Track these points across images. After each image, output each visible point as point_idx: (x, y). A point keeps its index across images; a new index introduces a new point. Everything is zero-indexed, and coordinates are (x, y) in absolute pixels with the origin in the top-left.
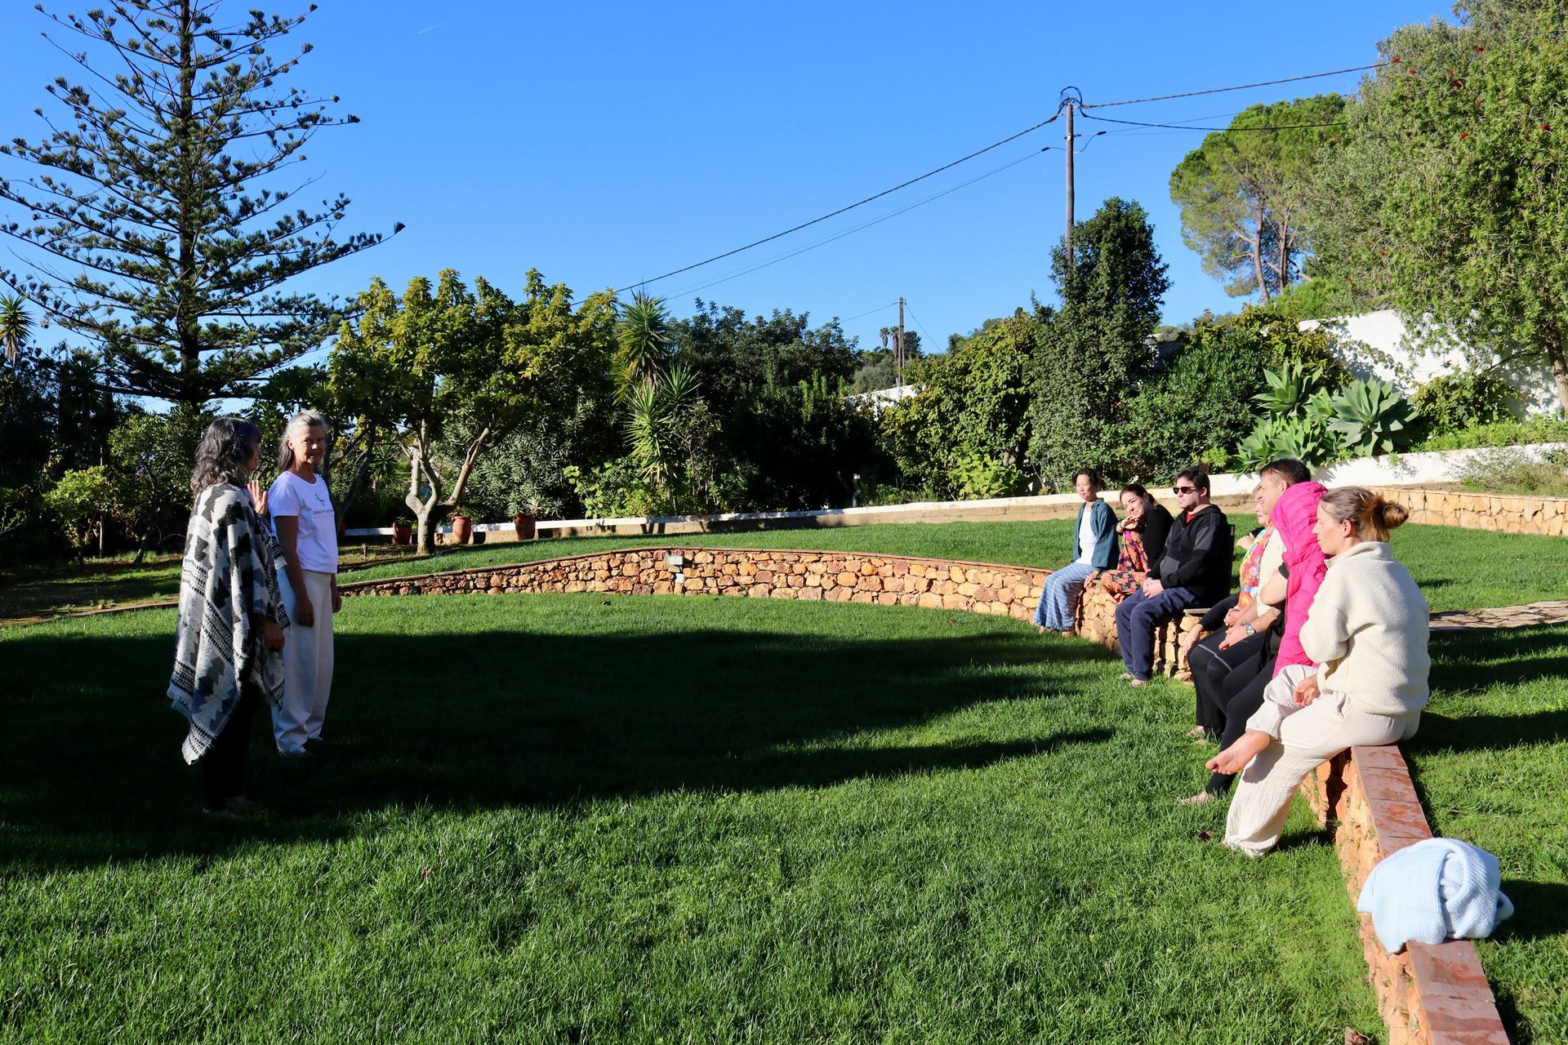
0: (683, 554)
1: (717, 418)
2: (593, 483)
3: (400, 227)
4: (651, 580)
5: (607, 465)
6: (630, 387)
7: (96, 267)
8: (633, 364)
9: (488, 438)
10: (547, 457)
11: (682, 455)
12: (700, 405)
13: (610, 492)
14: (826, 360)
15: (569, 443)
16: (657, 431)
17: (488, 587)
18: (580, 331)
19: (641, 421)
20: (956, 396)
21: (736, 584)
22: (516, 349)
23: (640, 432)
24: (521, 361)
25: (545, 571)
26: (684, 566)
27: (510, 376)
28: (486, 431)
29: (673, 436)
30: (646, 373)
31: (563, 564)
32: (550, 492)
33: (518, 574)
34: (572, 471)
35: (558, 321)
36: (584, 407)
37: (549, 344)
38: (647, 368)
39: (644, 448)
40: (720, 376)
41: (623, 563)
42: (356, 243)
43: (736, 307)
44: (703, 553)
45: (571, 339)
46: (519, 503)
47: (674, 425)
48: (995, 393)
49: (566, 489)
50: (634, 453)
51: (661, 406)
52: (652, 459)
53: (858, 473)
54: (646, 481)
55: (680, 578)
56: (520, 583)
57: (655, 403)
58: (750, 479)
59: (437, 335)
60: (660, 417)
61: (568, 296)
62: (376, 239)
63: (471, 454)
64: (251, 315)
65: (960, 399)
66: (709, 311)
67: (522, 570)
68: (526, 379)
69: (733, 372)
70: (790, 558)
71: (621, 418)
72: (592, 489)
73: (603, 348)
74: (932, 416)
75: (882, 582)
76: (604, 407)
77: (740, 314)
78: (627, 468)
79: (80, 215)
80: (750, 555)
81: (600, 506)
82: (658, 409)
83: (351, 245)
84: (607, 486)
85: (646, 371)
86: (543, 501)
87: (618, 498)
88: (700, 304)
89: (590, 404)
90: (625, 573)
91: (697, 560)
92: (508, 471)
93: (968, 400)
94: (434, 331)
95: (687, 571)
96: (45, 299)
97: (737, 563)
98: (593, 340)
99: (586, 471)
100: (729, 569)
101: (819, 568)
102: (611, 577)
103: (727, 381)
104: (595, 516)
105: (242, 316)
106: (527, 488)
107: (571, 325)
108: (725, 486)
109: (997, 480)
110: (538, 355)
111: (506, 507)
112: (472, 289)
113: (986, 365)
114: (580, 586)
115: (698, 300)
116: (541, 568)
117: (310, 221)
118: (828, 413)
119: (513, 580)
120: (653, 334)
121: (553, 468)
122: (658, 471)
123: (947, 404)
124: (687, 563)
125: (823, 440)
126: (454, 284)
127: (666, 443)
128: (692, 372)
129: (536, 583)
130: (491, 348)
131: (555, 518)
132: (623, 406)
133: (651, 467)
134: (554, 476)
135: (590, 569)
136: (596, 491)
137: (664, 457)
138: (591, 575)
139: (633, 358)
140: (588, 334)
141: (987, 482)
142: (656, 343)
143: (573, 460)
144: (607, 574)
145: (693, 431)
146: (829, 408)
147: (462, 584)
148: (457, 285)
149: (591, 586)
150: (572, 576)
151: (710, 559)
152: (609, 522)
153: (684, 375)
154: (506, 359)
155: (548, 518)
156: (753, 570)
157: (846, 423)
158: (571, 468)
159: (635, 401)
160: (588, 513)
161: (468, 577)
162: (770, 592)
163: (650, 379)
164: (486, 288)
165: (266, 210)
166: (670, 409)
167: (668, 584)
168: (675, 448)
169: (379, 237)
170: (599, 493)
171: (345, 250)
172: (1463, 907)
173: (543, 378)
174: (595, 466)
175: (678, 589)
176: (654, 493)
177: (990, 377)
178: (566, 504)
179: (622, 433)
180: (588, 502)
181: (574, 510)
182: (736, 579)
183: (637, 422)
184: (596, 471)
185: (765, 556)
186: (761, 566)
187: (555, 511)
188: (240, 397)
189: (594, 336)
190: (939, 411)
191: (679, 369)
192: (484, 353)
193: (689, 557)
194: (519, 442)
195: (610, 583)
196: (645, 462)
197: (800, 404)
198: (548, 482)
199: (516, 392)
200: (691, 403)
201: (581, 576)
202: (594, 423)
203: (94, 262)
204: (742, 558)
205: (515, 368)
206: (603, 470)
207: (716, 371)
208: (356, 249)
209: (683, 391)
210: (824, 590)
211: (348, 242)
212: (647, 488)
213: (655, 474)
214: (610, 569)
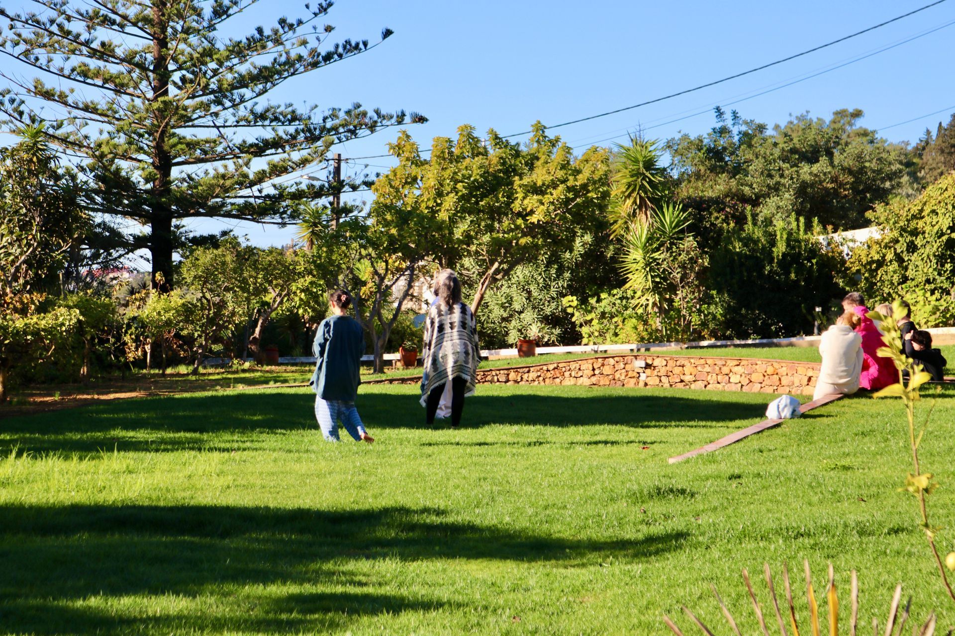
0: (645, 359)
1: (706, 253)
2: (590, 312)
3: (388, 33)
4: (623, 377)
5: (603, 296)
6: (626, 223)
7: (69, 77)
8: (629, 202)
9: (497, 271)
10: (547, 287)
11: (673, 288)
12: (690, 242)
13: (605, 321)
14: (858, 181)
15: (567, 275)
16: (651, 265)
17: (507, 381)
18: (578, 184)
19: (635, 257)
20: (909, 239)
21: (682, 381)
22: (524, 198)
23: (634, 265)
24: (528, 210)
25: (548, 370)
26: (646, 368)
27: (520, 221)
28: (496, 265)
29: (664, 270)
30: (641, 210)
31: (561, 365)
32: (551, 321)
33: (528, 372)
34: (570, 301)
35: (560, 174)
36: (583, 241)
37: (552, 194)
38: (642, 205)
39: (638, 280)
40: (711, 214)
41: (603, 365)
42: (340, 50)
43: (759, 121)
44: (660, 359)
45: (569, 189)
46: (520, 331)
47: (664, 260)
48: (939, 237)
49: (566, 318)
50: (627, 285)
51: (653, 242)
52: (645, 291)
53: (819, 306)
54: (640, 311)
55: (643, 377)
56: (530, 379)
57: (650, 239)
58: (728, 310)
59: (460, 186)
60: (654, 251)
61: (568, 153)
62: (361, 46)
63: (483, 284)
64: (224, 127)
65: (912, 242)
66: (729, 123)
67: (532, 369)
68: (533, 223)
69: (723, 210)
70: (720, 363)
71: (618, 252)
72: (588, 318)
73: (597, 198)
74: (890, 256)
75: (780, 379)
76: (601, 240)
77: (761, 128)
78: (621, 299)
79: (58, 25)
80: (692, 361)
81: (596, 334)
82: (651, 245)
83: (336, 52)
84: (603, 315)
85: (640, 207)
86: (543, 328)
87: (612, 327)
88: (719, 112)
89: (588, 238)
90: (605, 373)
91: (655, 364)
92: (510, 301)
93: (919, 241)
94: (457, 182)
95: (648, 371)
96: (21, 114)
97: (683, 366)
98: (588, 191)
99: (584, 301)
100: (677, 370)
101: (739, 369)
102: (594, 375)
103: (717, 218)
104: (591, 343)
105: (218, 127)
106: (529, 316)
107: (571, 178)
108: (705, 316)
109: (935, 313)
110: (543, 204)
111: (507, 334)
112: (485, 141)
113: (934, 212)
114: (573, 381)
115: (718, 109)
116: (545, 368)
117: (291, 26)
118: (800, 253)
119: (525, 376)
120: (648, 174)
121: (553, 298)
122: (650, 303)
123: (901, 247)
124: (648, 366)
125: (793, 276)
126: (471, 139)
127: (658, 276)
128: (684, 210)
129: (541, 379)
130: (503, 196)
131: (553, 345)
132: (619, 241)
133: (644, 298)
134: (553, 305)
135: (580, 369)
136: (592, 319)
137: (656, 288)
138: (580, 374)
139: (629, 196)
140: (584, 187)
141: (926, 315)
142: (651, 182)
143: (572, 290)
144: (592, 373)
145: (683, 266)
146: (800, 247)
147: (489, 378)
148: (473, 139)
149: (580, 381)
150: (567, 374)
151: (665, 363)
152: (602, 348)
153: (676, 213)
154: (516, 206)
155: (547, 345)
156: (694, 371)
157: (814, 261)
158: (570, 298)
159: (629, 238)
160: (585, 341)
161: (494, 373)
162: (706, 386)
163: (644, 216)
164: (497, 140)
165: (241, 11)
166: (662, 245)
167: (633, 381)
168: (665, 279)
169: (365, 44)
170: (595, 322)
171: (328, 58)
172: (783, 409)
173: (547, 223)
174: (593, 296)
175: (641, 384)
176: (646, 323)
177: (937, 222)
178: (565, 332)
179: (617, 266)
180: (585, 330)
181: (571, 337)
182: (683, 377)
183: (630, 258)
184: (593, 301)
185: (702, 361)
186: (699, 368)
187: (553, 338)
188: (211, 216)
189: (590, 188)
190: (895, 252)
191: (671, 208)
192: (498, 200)
193: (650, 362)
194: (521, 272)
195: (594, 380)
196: (639, 293)
197: (773, 243)
198: (548, 311)
199: (524, 235)
200: (682, 239)
201: (573, 374)
202: (593, 255)
203: (67, 72)
204: (686, 363)
205: (524, 215)
206: (599, 300)
207: (707, 209)
208: (340, 56)
209: (675, 228)
210: (742, 386)
211: (332, 49)
212: (640, 318)
213: (647, 305)
214: (594, 370)
